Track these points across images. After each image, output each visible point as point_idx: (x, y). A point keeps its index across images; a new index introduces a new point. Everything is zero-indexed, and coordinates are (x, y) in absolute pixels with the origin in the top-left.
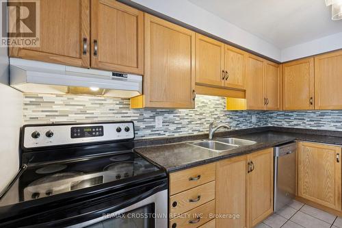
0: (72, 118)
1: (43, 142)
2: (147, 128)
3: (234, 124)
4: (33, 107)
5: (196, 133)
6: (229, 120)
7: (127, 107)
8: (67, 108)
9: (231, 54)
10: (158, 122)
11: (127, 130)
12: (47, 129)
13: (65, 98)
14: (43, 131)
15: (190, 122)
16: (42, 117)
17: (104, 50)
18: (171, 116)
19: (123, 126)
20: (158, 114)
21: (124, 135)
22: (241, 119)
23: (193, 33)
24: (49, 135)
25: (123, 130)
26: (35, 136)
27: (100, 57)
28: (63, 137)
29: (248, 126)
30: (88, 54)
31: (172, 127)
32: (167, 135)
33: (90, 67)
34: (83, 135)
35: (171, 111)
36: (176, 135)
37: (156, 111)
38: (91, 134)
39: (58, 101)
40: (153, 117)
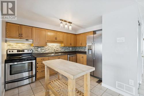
0: (17, 48)
1: (11, 53)
2: (36, 51)
3: (63, 50)
4: (9, 46)
5: (50, 52)
6: (61, 49)
7: (31, 46)
8: (16, 46)
9: (59, 33)
10: (39, 49)
11: (30, 51)
12: (12, 50)
13: (16, 44)
14: (11, 51)
15: (48, 50)
16: (11, 48)
17: (24, 35)
18: (43, 48)
19: (29, 50)
20: (39, 47)
21: (29, 52)
22: (66, 49)
23: (46, 30)
24: (12, 51)
25: (29, 51)
26: (10, 52)
27: (23, 37)
28: (15, 52)
29: (69, 51)
30: (20, 36)
31: (43, 51)
32: (42, 52)
33: (21, 39)
34: (20, 52)
35: (43, 47)
36: (44, 52)
37: (38, 47)
38: (21, 52)
39: (14, 45)
40: (38, 48)
